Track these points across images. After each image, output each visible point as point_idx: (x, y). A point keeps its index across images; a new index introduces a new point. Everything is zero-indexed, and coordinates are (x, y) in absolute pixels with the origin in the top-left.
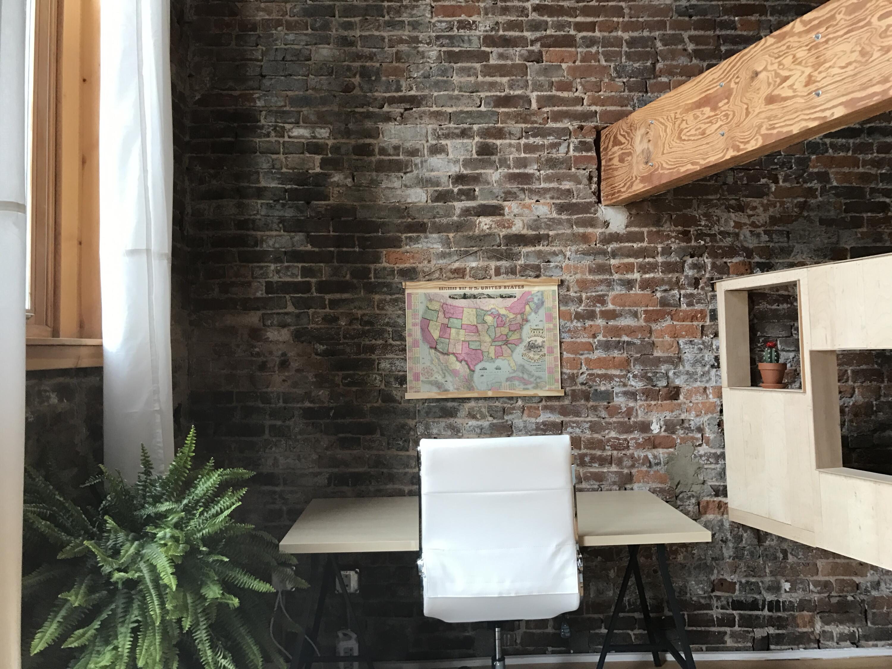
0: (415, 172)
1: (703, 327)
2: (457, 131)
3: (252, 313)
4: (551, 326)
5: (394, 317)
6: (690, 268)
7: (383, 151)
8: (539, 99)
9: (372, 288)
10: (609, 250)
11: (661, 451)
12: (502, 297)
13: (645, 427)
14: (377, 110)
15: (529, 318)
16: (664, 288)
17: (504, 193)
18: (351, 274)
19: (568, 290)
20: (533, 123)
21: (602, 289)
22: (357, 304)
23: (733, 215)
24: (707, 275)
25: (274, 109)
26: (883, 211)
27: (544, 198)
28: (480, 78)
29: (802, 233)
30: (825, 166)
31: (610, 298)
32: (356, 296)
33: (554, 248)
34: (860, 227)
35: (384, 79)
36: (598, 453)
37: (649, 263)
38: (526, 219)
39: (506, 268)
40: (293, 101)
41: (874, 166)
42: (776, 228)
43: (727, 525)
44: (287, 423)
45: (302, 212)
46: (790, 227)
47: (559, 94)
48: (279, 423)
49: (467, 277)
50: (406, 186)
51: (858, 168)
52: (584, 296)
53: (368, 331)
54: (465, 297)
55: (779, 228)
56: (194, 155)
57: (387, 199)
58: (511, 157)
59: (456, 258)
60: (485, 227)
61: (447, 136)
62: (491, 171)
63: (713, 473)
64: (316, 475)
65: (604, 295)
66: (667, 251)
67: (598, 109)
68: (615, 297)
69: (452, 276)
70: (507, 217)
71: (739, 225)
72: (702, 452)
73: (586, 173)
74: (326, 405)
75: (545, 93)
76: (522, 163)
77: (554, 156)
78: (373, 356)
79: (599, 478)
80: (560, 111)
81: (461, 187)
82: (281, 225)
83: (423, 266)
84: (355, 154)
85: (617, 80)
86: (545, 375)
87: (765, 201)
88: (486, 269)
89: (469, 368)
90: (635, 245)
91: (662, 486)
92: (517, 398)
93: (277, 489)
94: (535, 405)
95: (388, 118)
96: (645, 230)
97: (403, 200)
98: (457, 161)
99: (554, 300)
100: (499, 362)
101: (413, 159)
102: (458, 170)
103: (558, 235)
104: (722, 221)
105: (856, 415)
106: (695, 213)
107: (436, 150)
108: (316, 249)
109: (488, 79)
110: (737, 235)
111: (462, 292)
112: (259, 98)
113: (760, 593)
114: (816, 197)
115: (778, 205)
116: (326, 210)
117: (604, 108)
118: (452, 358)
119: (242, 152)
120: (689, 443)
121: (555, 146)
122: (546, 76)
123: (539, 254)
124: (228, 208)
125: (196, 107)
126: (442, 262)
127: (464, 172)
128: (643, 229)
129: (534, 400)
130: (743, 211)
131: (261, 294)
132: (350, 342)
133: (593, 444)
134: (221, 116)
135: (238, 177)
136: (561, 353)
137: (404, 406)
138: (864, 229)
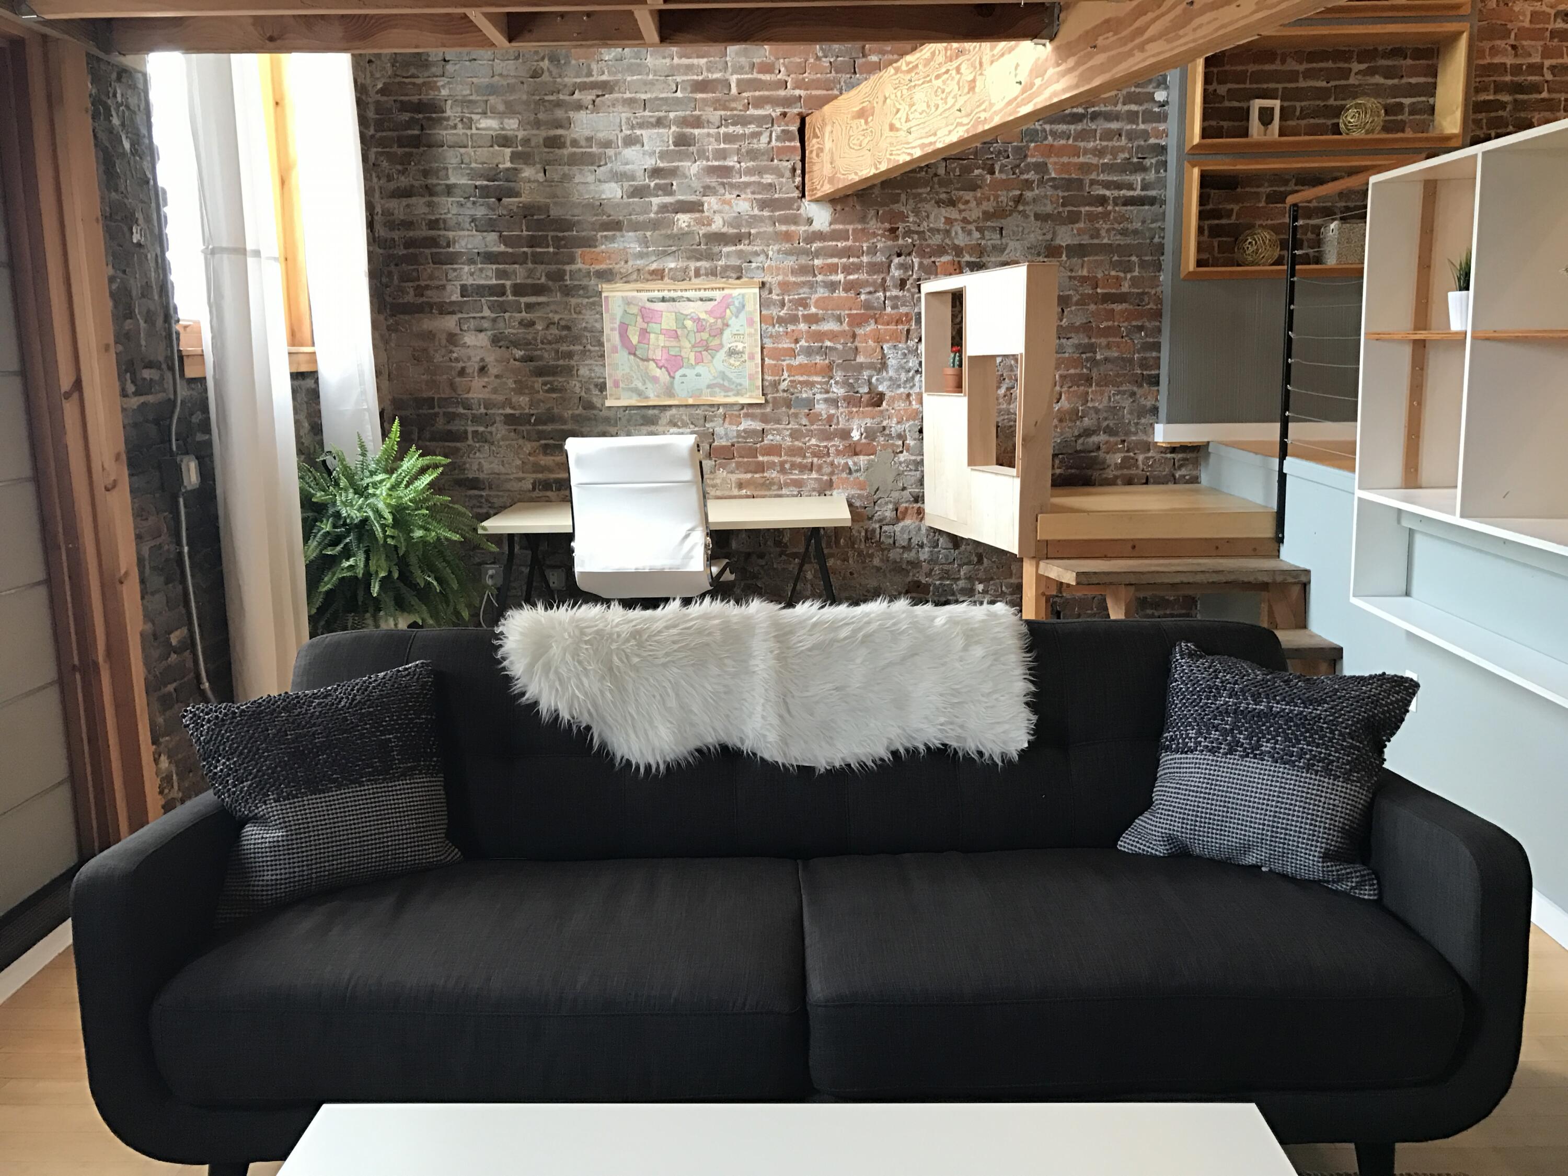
0: (609, 165)
1: (908, 331)
2: (652, 120)
3: (449, 317)
4: (752, 331)
5: (591, 321)
6: (896, 269)
7: (575, 143)
8: (739, 82)
9: (568, 292)
10: (813, 249)
11: (861, 457)
12: (701, 300)
13: (845, 434)
14: (567, 98)
15: (730, 322)
16: (868, 290)
17: (703, 187)
18: (547, 276)
19: (770, 292)
20: (732, 110)
21: (804, 292)
22: (553, 307)
23: (943, 210)
24: (914, 276)
25: (460, 98)
26: (1102, 205)
27: (745, 193)
28: (676, 60)
29: (1015, 229)
30: (1042, 155)
31: (813, 301)
32: (552, 299)
33: (755, 248)
34: (1077, 222)
35: (573, 62)
36: (799, 460)
37: (853, 264)
38: (726, 217)
39: (706, 268)
40: (478, 89)
41: (1095, 155)
42: (989, 224)
43: (924, 531)
44: (489, 429)
45: (493, 210)
46: (1004, 223)
47: (761, 76)
48: (481, 429)
49: (666, 278)
50: (600, 181)
51: (1079, 157)
52: (786, 298)
53: (566, 336)
54: (663, 300)
55: (992, 224)
56: (380, 150)
57: (581, 195)
58: (710, 147)
59: (654, 258)
60: (684, 225)
61: (641, 126)
62: (689, 164)
63: (913, 480)
64: (520, 480)
65: (805, 299)
66: (873, 251)
67: (802, 93)
68: (817, 301)
69: (650, 278)
70: (706, 214)
71: (949, 221)
72: (902, 459)
73: (789, 165)
74: (527, 411)
75: (746, 76)
76: (722, 154)
77: (756, 146)
78: (573, 363)
79: (799, 484)
80: (761, 97)
81: (657, 181)
82: (473, 224)
83: (620, 267)
84: (545, 146)
85: (824, 59)
86: (746, 383)
87: (979, 195)
88: (685, 270)
89: (669, 374)
90: (839, 244)
91: (862, 492)
92: (719, 406)
93: (484, 494)
94: (737, 413)
95: (579, 107)
96: (850, 227)
97: (597, 196)
98: (651, 154)
99: (755, 305)
100: (700, 369)
101: (607, 150)
102: (654, 163)
103: (758, 233)
104: (932, 217)
105: (1061, 420)
106: (903, 209)
107: (630, 141)
108: (510, 250)
109: (685, 61)
110: (947, 232)
111: (660, 295)
112: (443, 86)
114: (1033, 190)
115: (992, 198)
116: (518, 207)
117: (809, 92)
118: (652, 365)
119: (430, 146)
120: (890, 450)
121: (756, 135)
122: (747, 57)
123: (740, 254)
124: (419, 205)
125: (379, 97)
126: (640, 263)
127: (661, 165)
128: (848, 227)
129: (736, 408)
130: (954, 206)
131: (456, 297)
132: (547, 347)
133: (793, 451)
134: (404, 107)
135: (426, 173)
136: (763, 359)
137: (605, 413)
138: (1081, 225)
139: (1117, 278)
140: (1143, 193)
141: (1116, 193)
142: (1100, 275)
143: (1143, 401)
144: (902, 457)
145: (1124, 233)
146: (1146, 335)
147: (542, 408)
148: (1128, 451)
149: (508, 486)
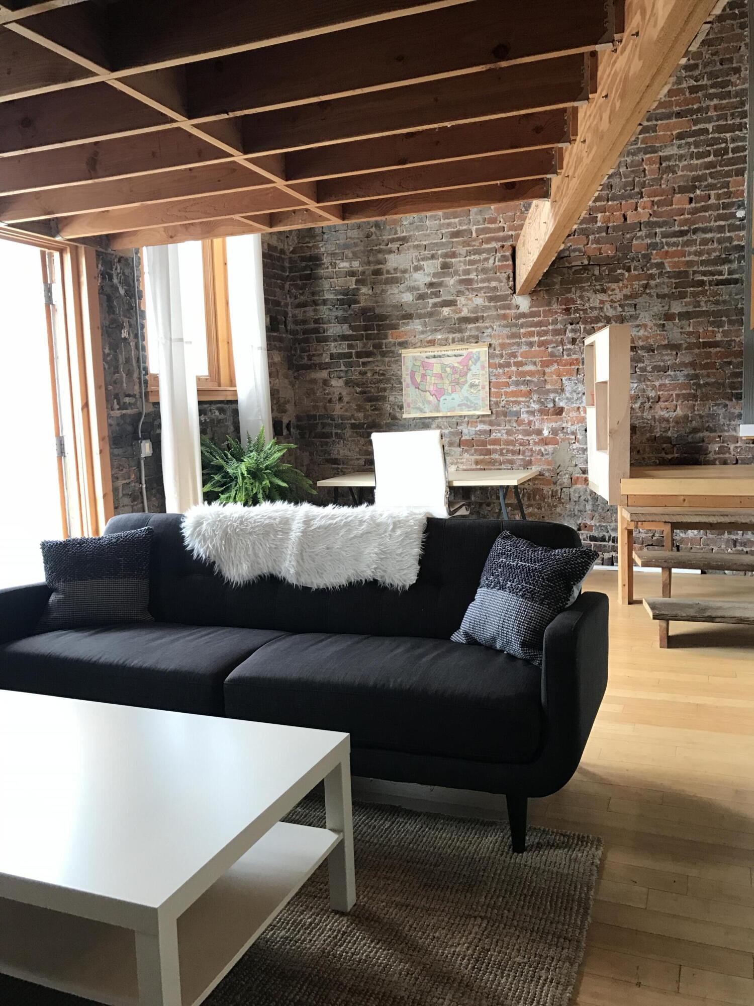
0: (406, 283)
1: (578, 369)
2: (429, 256)
3: (324, 371)
4: (484, 372)
5: (396, 370)
6: (570, 332)
7: (388, 272)
8: (477, 230)
9: (384, 354)
10: (519, 323)
11: (550, 446)
12: (455, 356)
13: (539, 432)
14: (384, 247)
15: (472, 368)
16: (552, 346)
17: (457, 292)
18: (373, 346)
19: (494, 350)
20: (473, 246)
21: (514, 349)
22: (376, 364)
23: (598, 295)
25: (330, 252)
26: (701, 286)
27: (480, 293)
28: (442, 221)
29: (644, 304)
30: (661, 258)
31: (519, 353)
32: (375, 359)
33: (486, 324)
34: (685, 298)
35: (388, 227)
36: (511, 448)
37: (543, 330)
38: (470, 308)
39: (458, 338)
40: (339, 247)
41: (696, 255)
42: (627, 302)
43: (588, 493)
44: (343, 431)
45: (346, 311)
46: (637, 301)
47: (489, 226)
48: (339, 431)
49: (436, 344)
50: (401, 292)
51: (685, 257)
52: (504, 352)
53: (383, 379)
54: (434, 357)
56: (291, 283)
57: (391, 300)
58: (461, 269)
59: (429, 334)
60: (446, 314)
61: (423, 259)
62: (449, 279)
63: (581, 460)
64: (358, 459)
65: (515, 352)
67: (513, 233)
68: (522, 353)
69: (428, 345)
70: (459, 307)
71: (602, 302)
72: (575, 447)
73: (505, 275)
74: (362, 421)
75: (481, 226)
76: (467, 272)
77: (486, 266)
78: (386, 394)
79: (511, 462)
80: (489, 237)
81: (432, 290)
82: (336, 320)
83: (411, 339)
84: (374, 275)
86: (480, 403)
87: (621, 285)
89: (437, 399)
90: (535, 319)
91: (548, 467)
92: (464, 416)
93: (340, 467)
94: (475, 420)
95: (391, 252)
96: (541, 309)
97: (400, 301)
98: (429, 275)
99: (485, 357)
100: (454, 395)
101: (405, 275)
102: (430, 280)
103: (488, 316)
104: (591, 300)
105: (677, 423)
106: (574, 296)
107: (417, 269)
108: (355, 333)
109: (447, 221)
110: (601, 309)
111: (432, 354)
112: (322, 247)
113: (608, 532)
114: (655, 280)
115: (629, 287)
116: (359, 309)
117: (517, 232)
118: (428, 394)
119: (315, 279)
120: (567, 442)
121: (487, 259)
122: (481, 215)
123: (478, 328)
124: (310, 312)
125: (291, 255)
126: (422, 336)
127: (434, 280)
128: (540, 309)
129: (474, 417)
130: (605, 293)
131: (327, 360)
132: (374, 386)
133: (508, 443)
134: (303, 259)
135: (313, 294)
136: (490, 389)
137: (401, 422)
138: (688, 300)
139: (713, 331)
140: (729, 277)
141: (711, 278)
142: (701, 331)
143: (732, 410)
144: (575, 446)
145: (717, 303)
146: (734, 367)
147: (370, 419)
148: (723, 443)
149: (352, 462)
